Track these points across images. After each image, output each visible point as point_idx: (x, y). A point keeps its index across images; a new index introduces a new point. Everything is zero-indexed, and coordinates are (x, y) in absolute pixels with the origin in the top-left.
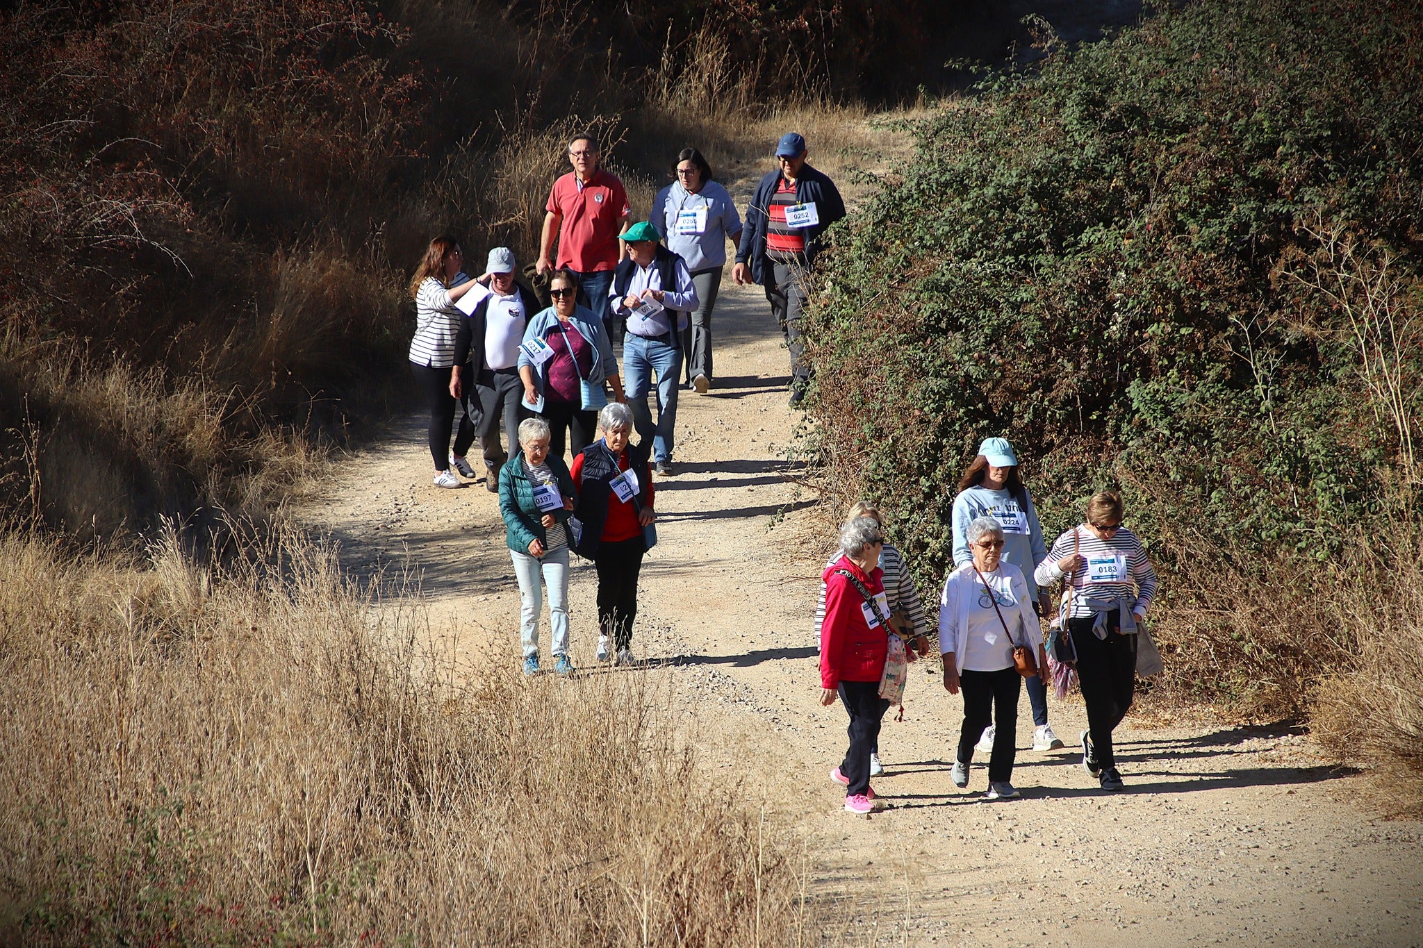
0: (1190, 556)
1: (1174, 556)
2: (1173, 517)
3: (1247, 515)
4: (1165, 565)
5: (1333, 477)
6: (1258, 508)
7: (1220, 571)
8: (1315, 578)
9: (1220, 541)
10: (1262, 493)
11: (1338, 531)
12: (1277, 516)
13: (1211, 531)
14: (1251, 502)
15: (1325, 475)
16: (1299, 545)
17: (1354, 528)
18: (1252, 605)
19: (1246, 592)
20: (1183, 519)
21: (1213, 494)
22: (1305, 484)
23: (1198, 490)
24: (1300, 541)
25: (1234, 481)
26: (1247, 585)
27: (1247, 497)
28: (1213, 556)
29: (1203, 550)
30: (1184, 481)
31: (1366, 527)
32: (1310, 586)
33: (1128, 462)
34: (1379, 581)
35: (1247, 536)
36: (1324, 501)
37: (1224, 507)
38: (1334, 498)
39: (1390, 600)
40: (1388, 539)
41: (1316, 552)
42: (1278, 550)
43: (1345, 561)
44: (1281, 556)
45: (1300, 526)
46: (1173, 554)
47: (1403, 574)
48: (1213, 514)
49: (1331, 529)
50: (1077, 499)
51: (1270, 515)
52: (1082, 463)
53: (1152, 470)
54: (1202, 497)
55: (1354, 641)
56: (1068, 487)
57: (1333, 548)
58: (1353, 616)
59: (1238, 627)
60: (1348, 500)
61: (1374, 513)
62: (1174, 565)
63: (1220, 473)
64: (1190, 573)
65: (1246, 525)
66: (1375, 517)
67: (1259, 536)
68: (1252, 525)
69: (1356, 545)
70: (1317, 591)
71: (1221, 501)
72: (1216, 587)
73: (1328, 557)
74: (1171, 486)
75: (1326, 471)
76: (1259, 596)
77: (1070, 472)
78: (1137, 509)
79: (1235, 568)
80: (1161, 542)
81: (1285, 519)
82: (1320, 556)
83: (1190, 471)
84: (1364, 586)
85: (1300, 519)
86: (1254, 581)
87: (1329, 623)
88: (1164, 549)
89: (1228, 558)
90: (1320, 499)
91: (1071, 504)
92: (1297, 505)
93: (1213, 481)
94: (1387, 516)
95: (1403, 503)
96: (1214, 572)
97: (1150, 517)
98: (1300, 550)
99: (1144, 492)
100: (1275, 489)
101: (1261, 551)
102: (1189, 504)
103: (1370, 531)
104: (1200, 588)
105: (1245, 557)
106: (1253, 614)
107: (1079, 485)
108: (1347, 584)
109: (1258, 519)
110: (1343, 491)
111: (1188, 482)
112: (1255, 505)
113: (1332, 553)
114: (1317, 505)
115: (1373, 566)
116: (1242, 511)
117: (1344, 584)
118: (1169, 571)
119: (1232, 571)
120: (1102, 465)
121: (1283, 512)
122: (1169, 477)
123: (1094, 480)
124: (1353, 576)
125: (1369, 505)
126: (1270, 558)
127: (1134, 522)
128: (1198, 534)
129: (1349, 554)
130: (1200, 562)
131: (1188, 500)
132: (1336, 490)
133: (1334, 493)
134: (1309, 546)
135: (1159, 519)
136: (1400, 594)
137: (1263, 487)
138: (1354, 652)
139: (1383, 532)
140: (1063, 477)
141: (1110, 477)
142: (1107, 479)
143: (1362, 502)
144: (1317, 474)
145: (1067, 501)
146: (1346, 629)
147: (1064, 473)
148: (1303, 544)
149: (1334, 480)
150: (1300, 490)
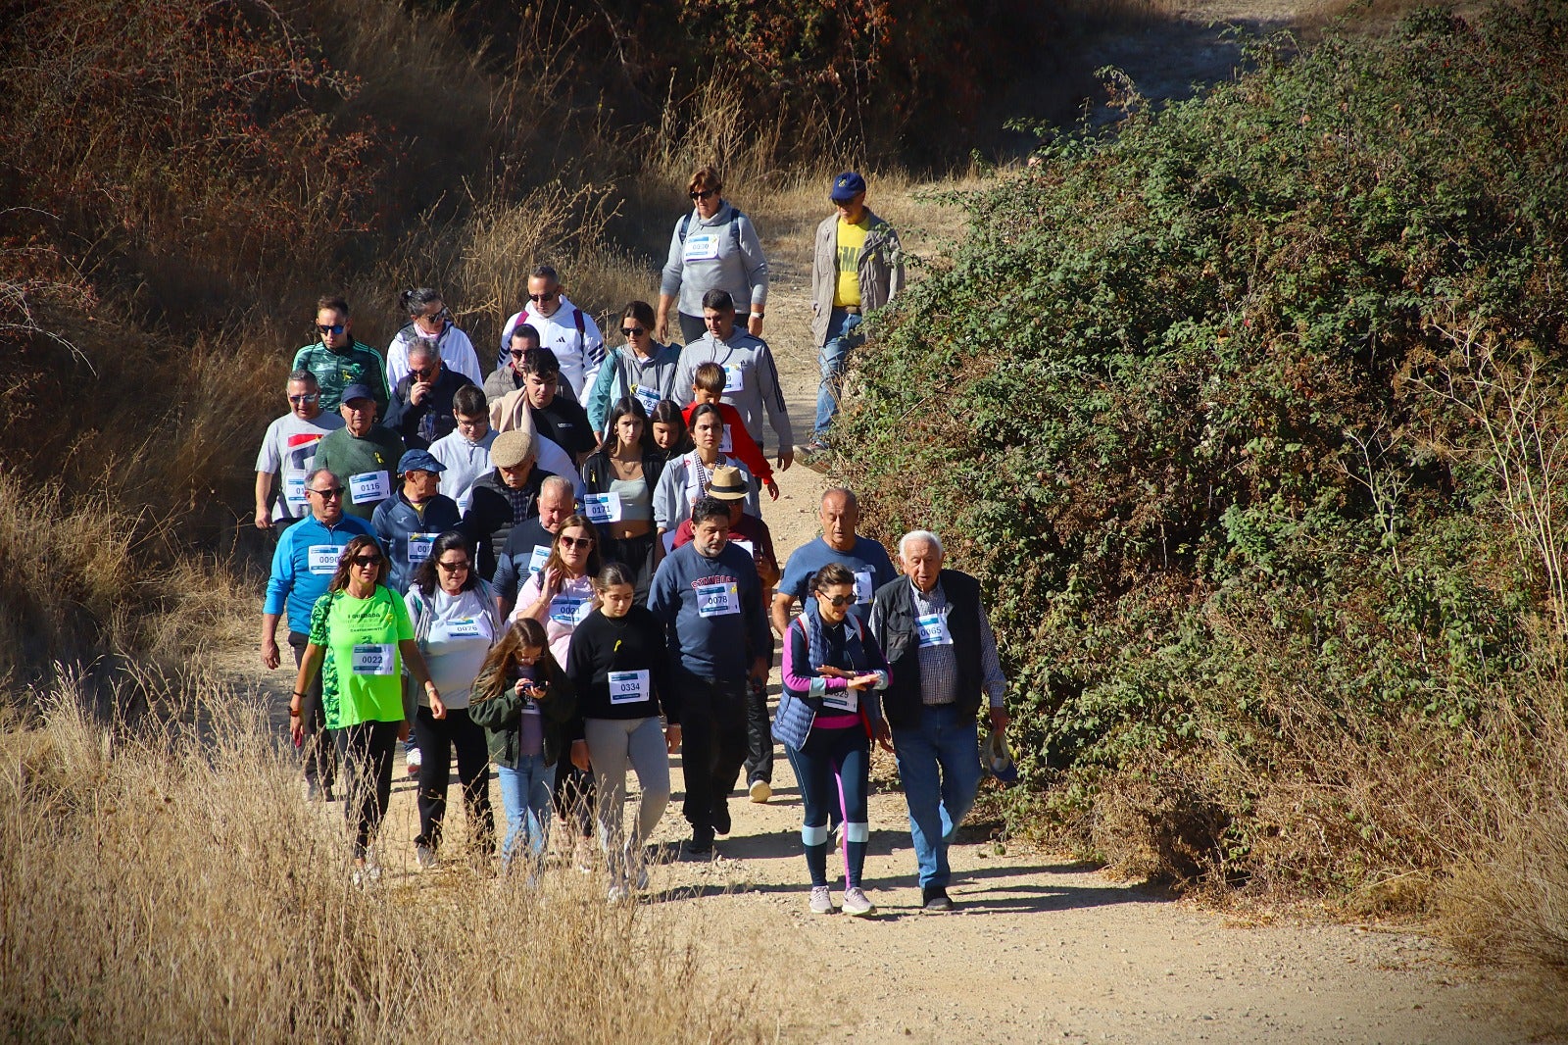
0: (1296, 719)
1: (1277, 719)
2: (1276, 671)
3: (1365, 670)
4: (1266, 730)
5: (1468, 625)
6: (1378, 662)
7: (1332, 737)
8: (1447, 747)
9: (1333, 701)
10: (1383, 643)
11: (1475, 691)
12: (1401, 672)
13: (1322, 688)
14: (1370, 655)
15: (1460, 623)
16: (1428, 707)
17: (1494, 688)
18: (1371, 780)
19: (1364, 763)
20: (1288, 675)
21: (1325, 645)
22: (1435, 634)
23: (1306, 639)
24: (1429, 702)
25: (1350, 630)
26: (1365, 755)
27: (1365, 649)
28: (1324, 719)
29: (1312, 710)
30: (1289, 629)
31: (1509, 686)
32: (1442, 756)
33: (1222, 605)
34: (1525, 752)
35: (1365, 695)
36: (1458, 655)
37: (1337, 660)
38: (1470, 652)
39: (1537, 774)
40: (1536, 702)
41: (1448, 716)
42: (1403, 714)
43: (1484, 727)
44: (1406, 720)
45: (1430, 685)
46: (1276, 716)
47: (1554, 745)
48: (1324, 668)
49: (1467, 689)
50: (1161, 649)
51: (1393, 672)
52: (1166, 605)
53: (1250, 615)
54: (1310, 648)
55: (1494, 825)
56: (1149, 634)
57: (1468, 711)
58: (1494, 795)
59: (1355, 806)
60: (1486, 653)
61: (1518, 670)
62: (1277, 730)
63: (1332, 619)
64: (1297, 740)
65: (1364, 683)
66: (1519, 674)
67: (1380, 695)
68: (1371, 683)
69: (1497, 708)
70: (1450, 763)
71: (1334, 653)
72: (1328, 757)
73: (1463, 722)
74: (1273, 635)
75: (1460, 619)
76: (1379, 769)
77: (1152, 616)
78: (1233, 662)
79: (1351, 734)
80: (1262, 702)
81: (1412, 675)
82: (1453, 721)
83: (1297, 617)
84: (1507, 757)
85: (1429, 676)
86: (1373, 750)
87: (1464, 802)
88: (1265, 710)
89: (1342, 721)
90: (1453, 652)
91: (1153, 656)
92: (1425, 660)
93: (1324, 629)
94: (1533, 673)
95: (1554, 658)
96: (1325, 738)
97: (1248, 672)
98: (1429, 713)
99: (1241, 641)
100: (1398, 639)
101: (1382, 714)
102: (1296, 656)
103: (1514, 691)
104: (1308, 758)
105: (1363, 721)
106: (1372, 790)
107: (1163, 632)
108: (1485, 755)
109: (1379, 675)
110: (1481, 643)
111: (1294, 630)
112: (1375, 658)
113: (1468, 717)
114: (1450, 660)
115: (1517, 733)
116: (1359, 665)
117: (1482, 755)
118: (1272, 738)
119: (1347, 737)
120: (1191, 608)
121: (1408, 667)
122: (1271, 624)
123: (1181, 626)
124: (1493, 745)
125: (1513, 660)
126: (1394, 723)
127: (1230, 677)
128: (1306, 693)
129: (1488, 719)
130: (1309, 727)
131: (1294, 651)
132: (1473, 642)
133: (1470, 645)
134: (1440, 709)
135: (1259, 674)
136: (1550, 768)
137: (1384, 637)
138: (1496, 837)
139: (1530, 693)
140: (1143, 623)
141: (1200, 623)
142: (1197, 625)
143: (1504, 657)
144: (1449, 622)
145: (1148, 651)
146: (1484, 811)
147: (1145, 618)
148: (1432, 707)
149: (1470, 629)
150: (1429, 641)
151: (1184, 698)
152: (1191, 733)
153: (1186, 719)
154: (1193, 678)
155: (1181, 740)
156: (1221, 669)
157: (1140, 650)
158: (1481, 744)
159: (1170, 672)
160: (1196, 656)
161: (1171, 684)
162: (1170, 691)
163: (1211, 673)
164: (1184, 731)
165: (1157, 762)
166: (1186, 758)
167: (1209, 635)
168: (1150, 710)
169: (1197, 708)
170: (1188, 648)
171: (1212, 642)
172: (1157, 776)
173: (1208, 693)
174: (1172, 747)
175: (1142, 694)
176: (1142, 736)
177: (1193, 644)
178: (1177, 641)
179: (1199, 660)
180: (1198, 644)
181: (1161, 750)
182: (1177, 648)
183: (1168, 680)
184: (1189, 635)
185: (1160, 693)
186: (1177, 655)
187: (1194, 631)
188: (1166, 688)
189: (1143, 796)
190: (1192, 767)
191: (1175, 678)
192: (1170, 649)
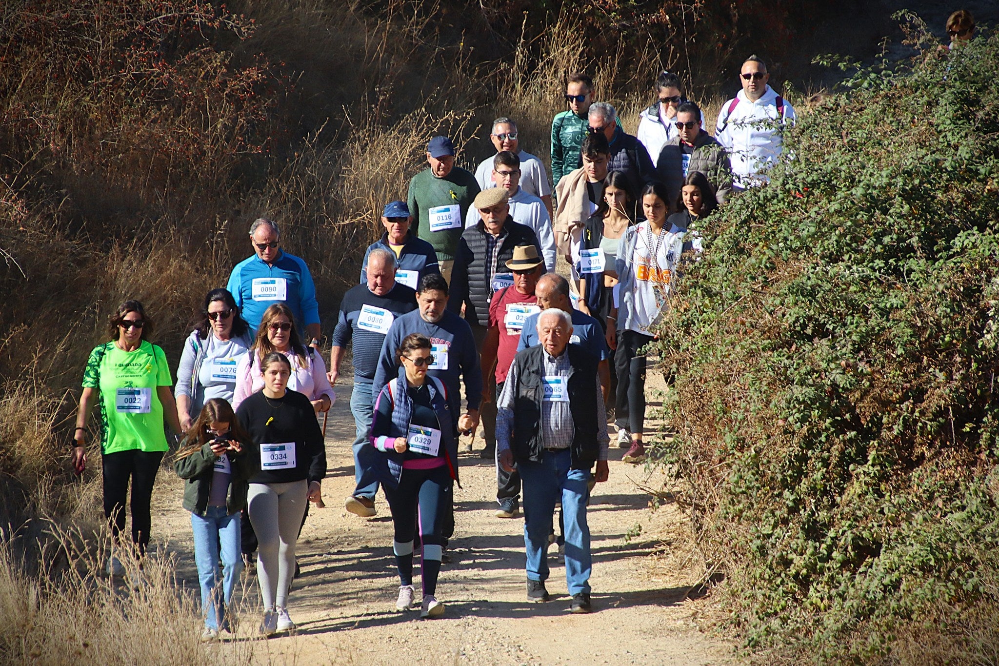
52: (954, 477)
56: (939, 502)
77: (942, 486)
107: (951, 500)
120: (976, 479)
123: (967, 495)
140: (934, 492)
141: (983, 492)
142: (981, 494)
145: (938, 516)
147: (935, 488)
151: (970, 558)
152: (976, 588)
153: (971, 576)
155: (966, 594)
157: (932, 516)
159: (957, 535)
160: (981, 521)
161: (958, 546)
162: (958, 551)
164: (969, 587)
165: (946, 613)
166: (971, 610)
168: (939, 568)
169: (981, 567)
170: (973, 514)
171: (994, 509)
172: (946, 626)
174: (959, 601)
175: (933, 554)
176: (933, 591)
177: (978, 512)
178: (963, 508)
179: (983, 524)
180: (982, 511)
181: (950, 603)
182: (963, 515)
183: (955, 542)
184: (974, 503)
185: (949, 554)
186: (963, 521)
187: (979, 500)
188: (953, 549)
189: (934, 643)
190: (977, 618)
191: (962, 540)
192: (958, 515)
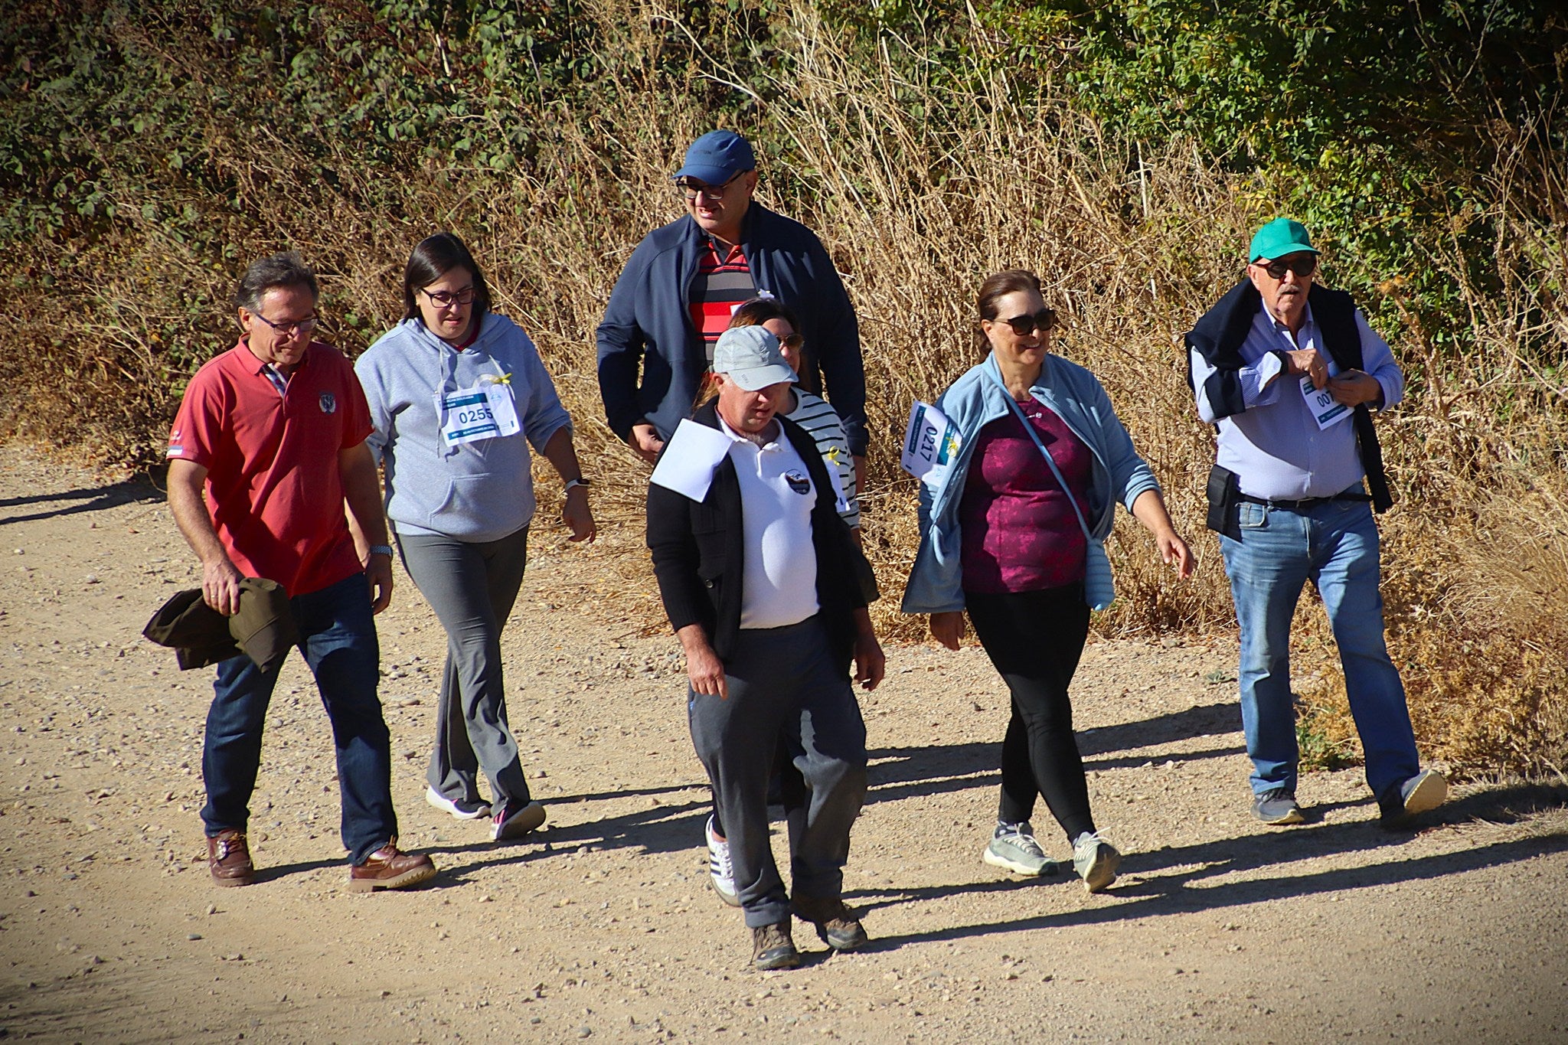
0: (260, 178)
1: (232, 180)
2: (224, 107)
3: (360, 96)
4: (216, 198)
5: (509, 17)
6: (378, 82)
7: (317, 202)
8: (491, 204)
9: (314, 147)
10: (384, 53)
11: (527, 117)
12: (414, 95)
13: (295, 129)
14: (366, 72)
15: (496, 14)
16: (458, 145)
17: (555, 109)
18: (381, 262)
19: (368, 237)
20: (243, 112)
21: (296, 62)
22: (462, 32)
23: (267, 54)
24: (459, 138)
25: (332, 35)
26: (369, 225)
27: (357, 63)
28: (303, 176)
29: (283, 164)
30: (240, 41)
31: (576, 105)
32: (484, 218)
33: (134, 11)
34: (606, 203)
35: (362, 135)
36: (496, 63)
37: (316, 84)
38: (514, 56)
39: (627, 235)
40: (617, 126)
41: (489, 157)
42: (421, 158)
43: (543, 170)
44: (426, 167)
45: (458, 110)
46: (231, 177)
47: (648, 188)
48: (298, 97)
49: (514, 113)
50: (44, 84)
51: (402, 94)
53: (178, 24)
54: (274, 68)
55: (568, 315)
57: (519, 147)
58: (565, 270)
59: (359, 304)
60: (540, 58)
61: (588, 80)
62: (232, 197)
63: (305, 21)
64: (264, 210)
65: (360, 115)
66: (590, 86)
67: (385, 133)
68: (370, 114)
69: (560, 139)
70: (497, 227)
71: (311, 72)
72: (313, 232)
73: (512, 165)
74: (217, 50)
75: (496, 8)
76: (391, 245)
78: (157, 97)
79: (345, 195)
80: (206, 155)
81: (430, 98)
82: (498, 164)
83: (250, 21)
84: (581, 212)
85: (457, 97)
86: (381, 217)
87: (522, 285)
88: (212, 168)
89: (330, 177)
90: (490, 59)
91: (32, 95)
92: (449, 73)
93: (293, 37)
94: (611, 83)
95: (639, 57)
96: (307, 204)
97: (181, 110)
98: (461, 155)
99: (167, 64)
100: (407, 46)
101: (390, 161)
102: (252, 82)
103: (585, 112)
104: (283, 237)
105: (362, 174)
106: (382, 278)
108: (549, 212)
109: (381, 102)
110: (530, 42)
111: (247, 42)
112: (373, 76)
113: (519, 156)
114: (486, 71)
115: (594, 175)
116: (351, 89)
117: (544, 212)
118: (226, 210)
119: (340, 201)
121: (425, 86)
122: (210, 34)
124: (559, 196)
125: (579, 64)
126: (408, 174)
127: (153, 121)
128: (273, 138)
129: (549, 157)
130: (280, 189)
131: (251, 74)
132: (518, 41)
133: (514, 46)
134: (477, 146)
135: (198, 113)
136: (645, 224)
137: (384, 42)
138: (572, 333)
139: (608, 114)
143: (566, 61)
144: (480, 13)
146: (553, 296)
148: (465, 144)
149: (512, 22)
150: (453, 45)
154: (97, 127)
156: (140, 109)
158: (540, 195)
163: (124, 116)
167: (117, 58)
173: (121, 148)
